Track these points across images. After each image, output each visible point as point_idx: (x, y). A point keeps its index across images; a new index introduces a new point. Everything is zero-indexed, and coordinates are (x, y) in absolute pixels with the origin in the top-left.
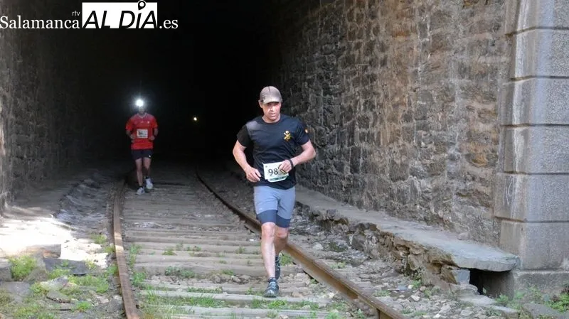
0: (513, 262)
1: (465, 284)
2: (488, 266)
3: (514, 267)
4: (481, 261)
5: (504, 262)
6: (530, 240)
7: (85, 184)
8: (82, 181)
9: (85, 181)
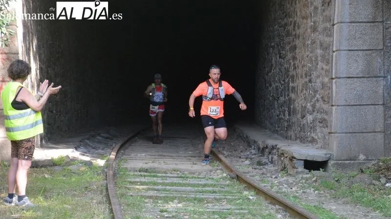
0: (328, 156)
1: (301, 168)
2: (314, 158)
3: (329, 159)
4: (309, 155)
5: (324, 156)
6: (339, 144)
7: (102, 137)
8: (99, 135)
9: (102, 134)
